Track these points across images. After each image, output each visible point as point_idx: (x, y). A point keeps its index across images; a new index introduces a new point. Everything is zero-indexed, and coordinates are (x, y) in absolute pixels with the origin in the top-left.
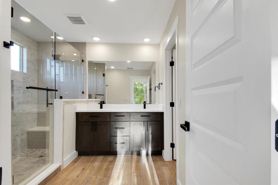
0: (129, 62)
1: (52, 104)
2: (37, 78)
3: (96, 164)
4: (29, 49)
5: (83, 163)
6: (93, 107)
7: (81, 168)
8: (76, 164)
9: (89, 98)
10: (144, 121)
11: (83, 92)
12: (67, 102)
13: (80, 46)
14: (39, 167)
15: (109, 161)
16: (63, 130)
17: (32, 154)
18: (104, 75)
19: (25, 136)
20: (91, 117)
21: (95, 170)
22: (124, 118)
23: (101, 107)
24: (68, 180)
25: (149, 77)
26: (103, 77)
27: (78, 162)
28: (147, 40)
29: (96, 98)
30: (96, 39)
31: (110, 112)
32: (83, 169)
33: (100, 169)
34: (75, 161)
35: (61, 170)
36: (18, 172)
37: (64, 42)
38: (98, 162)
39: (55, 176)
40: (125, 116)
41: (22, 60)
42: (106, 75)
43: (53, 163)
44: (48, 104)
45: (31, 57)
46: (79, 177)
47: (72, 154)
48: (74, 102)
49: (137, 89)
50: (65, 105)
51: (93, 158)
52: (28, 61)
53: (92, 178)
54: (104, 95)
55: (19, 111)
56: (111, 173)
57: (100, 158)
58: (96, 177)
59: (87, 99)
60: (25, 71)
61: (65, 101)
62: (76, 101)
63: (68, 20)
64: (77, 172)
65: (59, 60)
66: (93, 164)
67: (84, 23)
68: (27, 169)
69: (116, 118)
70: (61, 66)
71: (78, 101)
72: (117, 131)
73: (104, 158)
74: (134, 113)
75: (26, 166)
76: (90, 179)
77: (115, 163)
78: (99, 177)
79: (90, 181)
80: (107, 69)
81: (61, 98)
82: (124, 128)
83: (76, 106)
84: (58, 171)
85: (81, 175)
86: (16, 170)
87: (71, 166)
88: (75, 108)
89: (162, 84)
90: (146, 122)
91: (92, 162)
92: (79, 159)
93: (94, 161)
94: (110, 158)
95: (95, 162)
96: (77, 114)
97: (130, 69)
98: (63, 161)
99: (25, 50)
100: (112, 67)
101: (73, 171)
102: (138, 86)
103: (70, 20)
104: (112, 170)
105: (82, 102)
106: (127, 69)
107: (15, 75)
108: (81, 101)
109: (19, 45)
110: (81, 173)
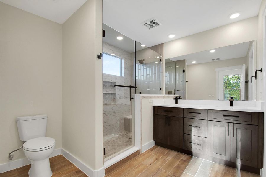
0: (212, 51)
1: (133, 98)
2: (130, 80)
3: (168, 158)
4: (126, 59)
5: (158, 153)
6: (168, 102)
7: (155, 157)
8: (152, 152)
9: (165, 94)
10: (228, 123)
11: (160, 89)
12: (144, 97)
13: (158, 48)
14: (127, 146)
15: (182, 160)
16: (141, 120)
17: (125, 135)
18: (184, 71)
19: (123, 121)
20: (165, 111)
21: (166, 164)
22: (200, 115)
23: (177, 103)
24: (142, 164)
25: (244, 65)
26: (183, 74)
27: (154, 150)
28: (235, 16)
29: (174, 94)
30: (172, 36)
31: (183, 108)
32: (156, 159)
33: (171, 164)
34: (152, 149)
35: (140, 154)
36: (115, 146)
37: (146, 49)
38: (171, 156)
39: (135, 157)
40: (201, 113)
41: (122, 68)
42: (186, 71)
43: (134, 145)
44: (131, 98)
45: (127, 65)
46: (151, 165)
47: (150, 142)
48: (151, 97)
49: (230, 84)
50: (142, 100)
51: (167, 151)
52: (125, 68)
53: (161, 171)
54: (183, 91)
55: (119, 103)
56: (182, 173)
57: (174, 153)
58: (166, 172)
59: (164, 95)
60: (123, 76)
61: (142, 96)
62: (153, 96)
63: (145, 27)
64: (151, 160)
65: (143, 63)
66: (166, 157)
67: (158, 25)
68: (120, 145)
69: (190, 114)
70: (145, 68)
71: (154, 96)
72: (191, 129)
73: (177, 154)
74: (213, 111)
75: (120, 143)
76: (159, 171)
77: (188, 164)
78: (168, 173)
79: (159, 173)
80: (187, 66)
81: (140, 93)
82: (200, 127)
83: (152, 101)
84: (137, 154)
85: (153, 164)
86: (114, 145)
87: (148, 152)
88: (152, 103)
89: (261, 70)
90: (232, 124)
91: (165, 155)
92: (156, 148)
93: (167, 154)
94: (184, 157)
95: (168, 156)
96: (154, 108)
97: (216, 60)
98: (141, 147)
99: (123, 61)
100: (194, 62)
101: (148, 157)
102: (232, 80)
103: (147, 26)
104: (183, 171)
105: (159, 97)
106: (212, 61)
107: (117, 78)
108: (157, 96)
109: (119, 58)
110: (153, 162)
